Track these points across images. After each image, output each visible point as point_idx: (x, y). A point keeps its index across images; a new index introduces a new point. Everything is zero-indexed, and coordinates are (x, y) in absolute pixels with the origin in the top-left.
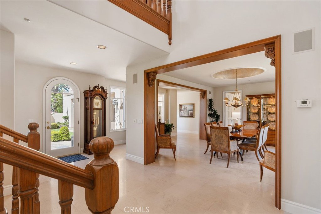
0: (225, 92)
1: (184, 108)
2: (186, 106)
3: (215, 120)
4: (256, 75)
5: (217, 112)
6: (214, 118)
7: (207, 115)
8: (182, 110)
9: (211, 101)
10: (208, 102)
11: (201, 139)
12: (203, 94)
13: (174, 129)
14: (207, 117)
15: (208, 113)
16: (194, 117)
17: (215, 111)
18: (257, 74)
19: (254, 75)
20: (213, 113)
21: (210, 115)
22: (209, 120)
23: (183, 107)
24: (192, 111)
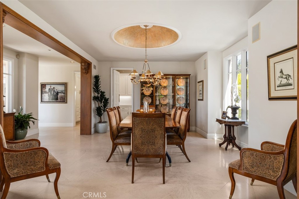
0: (114, 68)
1: (49, 89)
2: (53, 86)
3: (102, 105)
4: (162, 46)
5: (104, 94)
6: (101, 103)
7: (92, 98)
8: (46, 92)
9: (97, 78)
10: (93, 80)
11: (83, 134)
12: (86, 67)
13: (34, 123)
14: (92, 101)
15: (93, 95)
16: (66, 103)
17: (103, 93)
18: (164, 46)
19: (160, 47)
20: (99, 95)
21: (96, 98)
22: (94, 105)
23: (48, 87)
24: (62, 94)
